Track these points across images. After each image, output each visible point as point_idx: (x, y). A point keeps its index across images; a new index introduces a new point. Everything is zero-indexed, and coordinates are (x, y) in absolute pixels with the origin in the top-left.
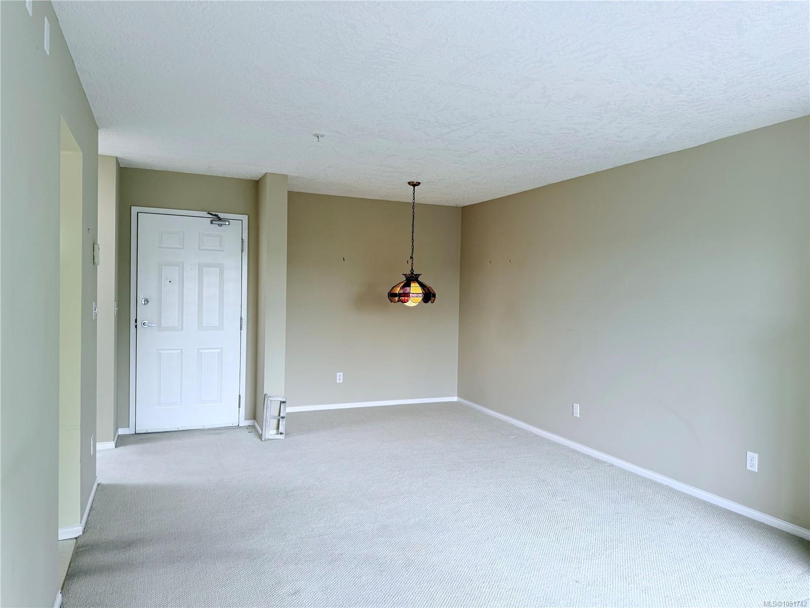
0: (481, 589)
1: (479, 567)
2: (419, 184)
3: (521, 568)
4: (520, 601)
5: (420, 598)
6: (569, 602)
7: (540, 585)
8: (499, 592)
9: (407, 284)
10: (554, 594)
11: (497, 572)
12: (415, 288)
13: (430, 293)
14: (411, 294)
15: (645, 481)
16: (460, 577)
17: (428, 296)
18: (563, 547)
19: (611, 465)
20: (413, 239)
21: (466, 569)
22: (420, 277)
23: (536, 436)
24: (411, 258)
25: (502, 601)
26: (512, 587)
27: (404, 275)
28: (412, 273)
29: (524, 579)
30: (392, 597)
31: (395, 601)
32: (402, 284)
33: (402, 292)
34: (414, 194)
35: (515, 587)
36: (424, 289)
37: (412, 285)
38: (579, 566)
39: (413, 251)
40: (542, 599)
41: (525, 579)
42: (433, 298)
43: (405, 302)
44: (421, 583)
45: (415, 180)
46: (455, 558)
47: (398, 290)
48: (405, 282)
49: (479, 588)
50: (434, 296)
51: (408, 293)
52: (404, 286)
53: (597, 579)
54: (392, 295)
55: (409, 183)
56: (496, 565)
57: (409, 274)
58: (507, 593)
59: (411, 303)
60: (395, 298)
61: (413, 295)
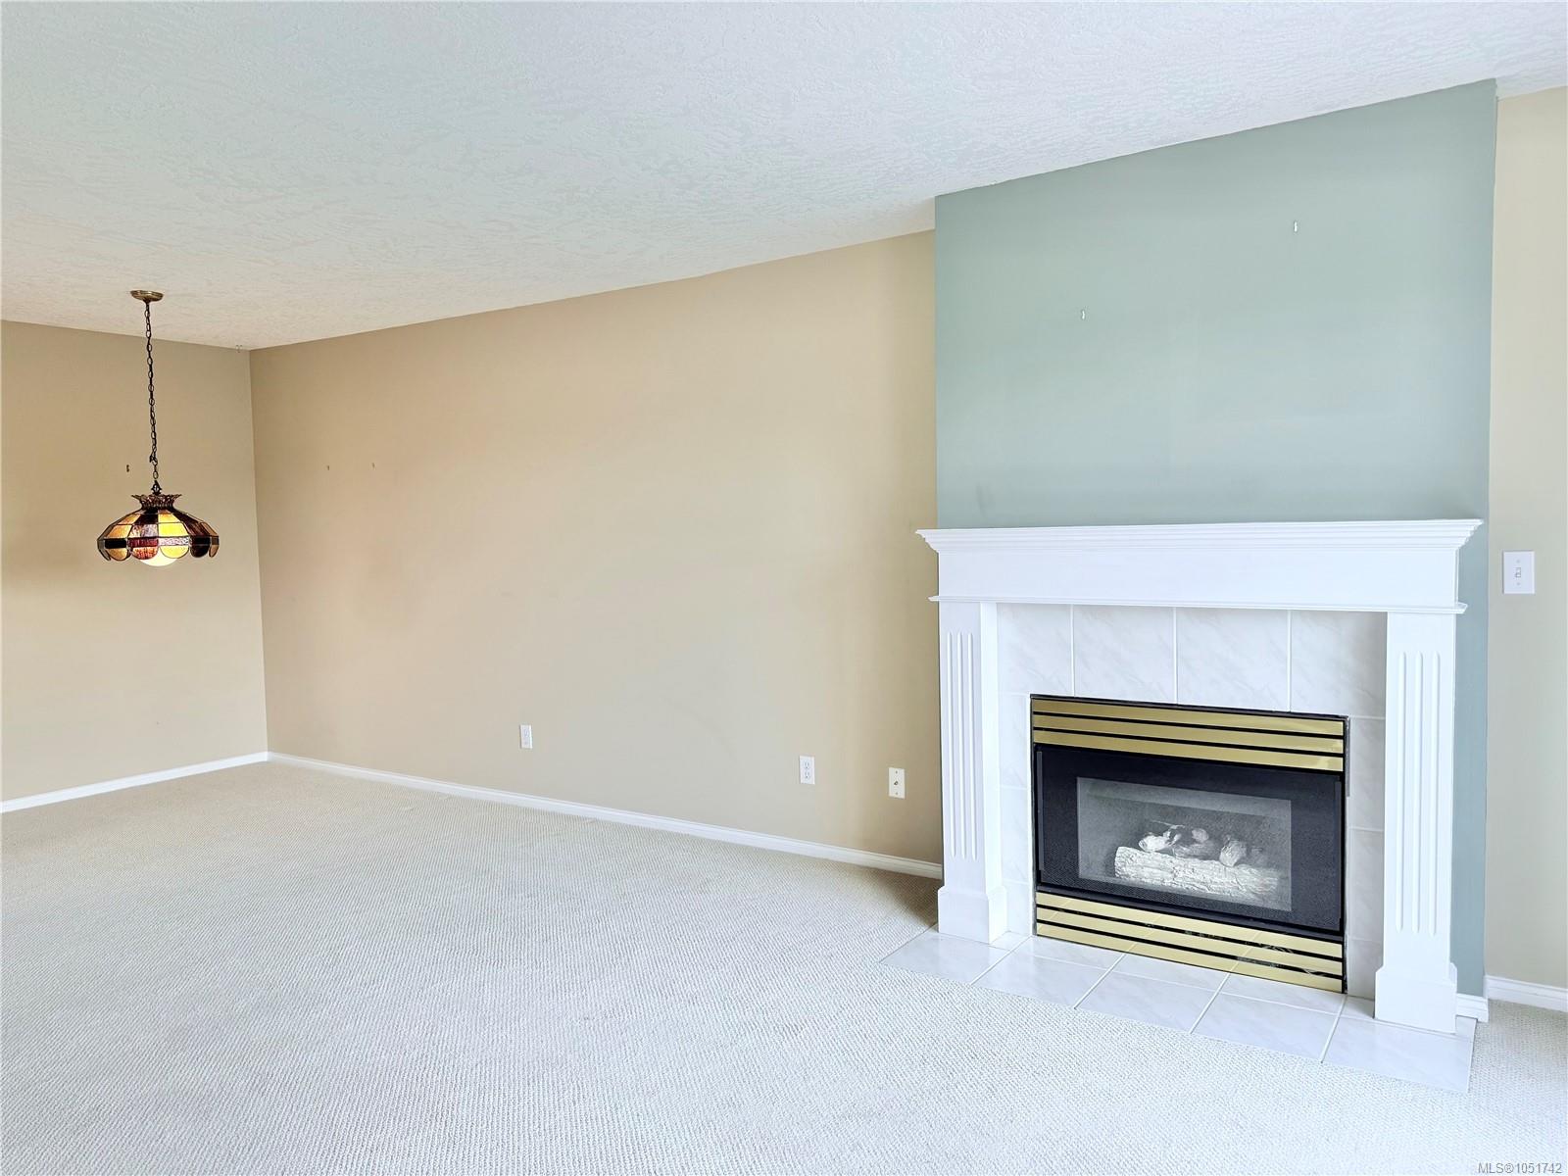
0: (424, 1081)
1: (408, 1046)
2: (158, 297)
3: (485, 1025)
4: (500, 1078)
5: (306, 1133)
6: (581, 1052)
7: (526, 1042)
8: (459, 1075)
9: (149, 516)
10: (554, 1049)
11: (445, 1044)
12: (168, 526)
13: (206, 534)
14: (160, 540)
15: (652, 834)
16: (376, 1073)
17: (202, 542)
18: (548, 972)
19: (595, 821)
20: (153, 418)
21: (383, 1057)
22: (176, 500)
23: (450, 797)
24: (153, 458)
25: (468, 1088)
26: (479, 1060)
27: (137, 497)
28: (157, 493)
29: (495, 1041)
30: (246, 1150)
31: (255, 1154)
32: (136, 519)
33: (135, 534)
34: (148, 318)
35: (484, 1058)
36: (190, 527)
37: (161, 518)
38: (583, 993)
39: (155, 445)
40: (536, 1063)
41: (498, 1040)
42: (213, 547)
43: (147, 558)
44: (301, 1106)
45: (150, 288)
46: (355, 1044)
47: (124, 532)
48: (142, 512)
49: (420, 1080)
50: (216, 540)
51: (154, 537)
52: (142, 522)
53: (617, 1005)
54: (110, 544)
55: (134, 294)
56: (438, 1033)
57: (150, 496)
58: (474, 1073)
59: (159, 560)
60: (120, 550)
61: (169, 541)
